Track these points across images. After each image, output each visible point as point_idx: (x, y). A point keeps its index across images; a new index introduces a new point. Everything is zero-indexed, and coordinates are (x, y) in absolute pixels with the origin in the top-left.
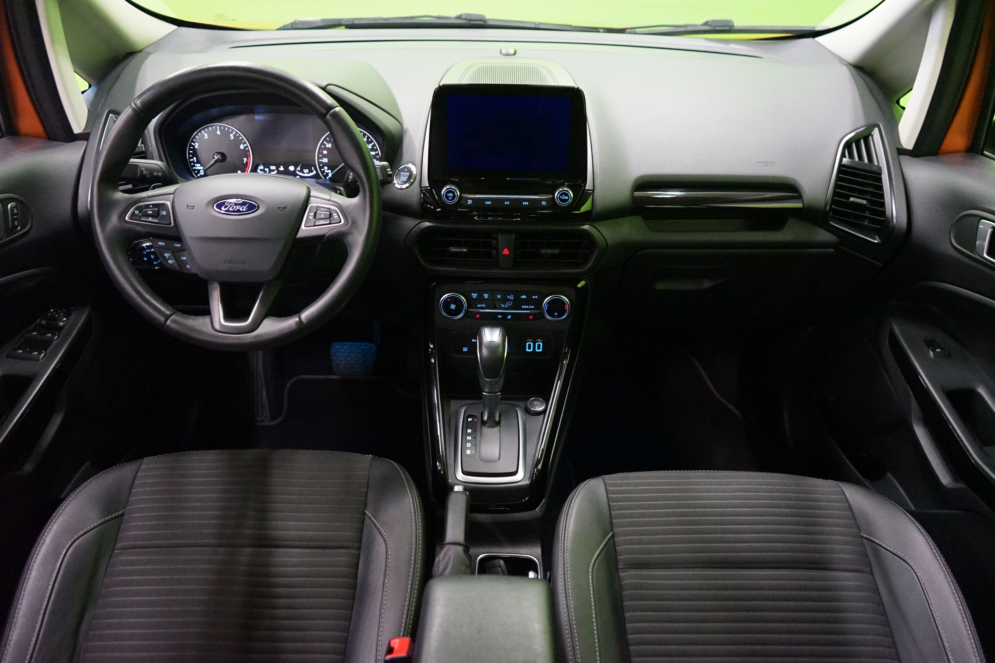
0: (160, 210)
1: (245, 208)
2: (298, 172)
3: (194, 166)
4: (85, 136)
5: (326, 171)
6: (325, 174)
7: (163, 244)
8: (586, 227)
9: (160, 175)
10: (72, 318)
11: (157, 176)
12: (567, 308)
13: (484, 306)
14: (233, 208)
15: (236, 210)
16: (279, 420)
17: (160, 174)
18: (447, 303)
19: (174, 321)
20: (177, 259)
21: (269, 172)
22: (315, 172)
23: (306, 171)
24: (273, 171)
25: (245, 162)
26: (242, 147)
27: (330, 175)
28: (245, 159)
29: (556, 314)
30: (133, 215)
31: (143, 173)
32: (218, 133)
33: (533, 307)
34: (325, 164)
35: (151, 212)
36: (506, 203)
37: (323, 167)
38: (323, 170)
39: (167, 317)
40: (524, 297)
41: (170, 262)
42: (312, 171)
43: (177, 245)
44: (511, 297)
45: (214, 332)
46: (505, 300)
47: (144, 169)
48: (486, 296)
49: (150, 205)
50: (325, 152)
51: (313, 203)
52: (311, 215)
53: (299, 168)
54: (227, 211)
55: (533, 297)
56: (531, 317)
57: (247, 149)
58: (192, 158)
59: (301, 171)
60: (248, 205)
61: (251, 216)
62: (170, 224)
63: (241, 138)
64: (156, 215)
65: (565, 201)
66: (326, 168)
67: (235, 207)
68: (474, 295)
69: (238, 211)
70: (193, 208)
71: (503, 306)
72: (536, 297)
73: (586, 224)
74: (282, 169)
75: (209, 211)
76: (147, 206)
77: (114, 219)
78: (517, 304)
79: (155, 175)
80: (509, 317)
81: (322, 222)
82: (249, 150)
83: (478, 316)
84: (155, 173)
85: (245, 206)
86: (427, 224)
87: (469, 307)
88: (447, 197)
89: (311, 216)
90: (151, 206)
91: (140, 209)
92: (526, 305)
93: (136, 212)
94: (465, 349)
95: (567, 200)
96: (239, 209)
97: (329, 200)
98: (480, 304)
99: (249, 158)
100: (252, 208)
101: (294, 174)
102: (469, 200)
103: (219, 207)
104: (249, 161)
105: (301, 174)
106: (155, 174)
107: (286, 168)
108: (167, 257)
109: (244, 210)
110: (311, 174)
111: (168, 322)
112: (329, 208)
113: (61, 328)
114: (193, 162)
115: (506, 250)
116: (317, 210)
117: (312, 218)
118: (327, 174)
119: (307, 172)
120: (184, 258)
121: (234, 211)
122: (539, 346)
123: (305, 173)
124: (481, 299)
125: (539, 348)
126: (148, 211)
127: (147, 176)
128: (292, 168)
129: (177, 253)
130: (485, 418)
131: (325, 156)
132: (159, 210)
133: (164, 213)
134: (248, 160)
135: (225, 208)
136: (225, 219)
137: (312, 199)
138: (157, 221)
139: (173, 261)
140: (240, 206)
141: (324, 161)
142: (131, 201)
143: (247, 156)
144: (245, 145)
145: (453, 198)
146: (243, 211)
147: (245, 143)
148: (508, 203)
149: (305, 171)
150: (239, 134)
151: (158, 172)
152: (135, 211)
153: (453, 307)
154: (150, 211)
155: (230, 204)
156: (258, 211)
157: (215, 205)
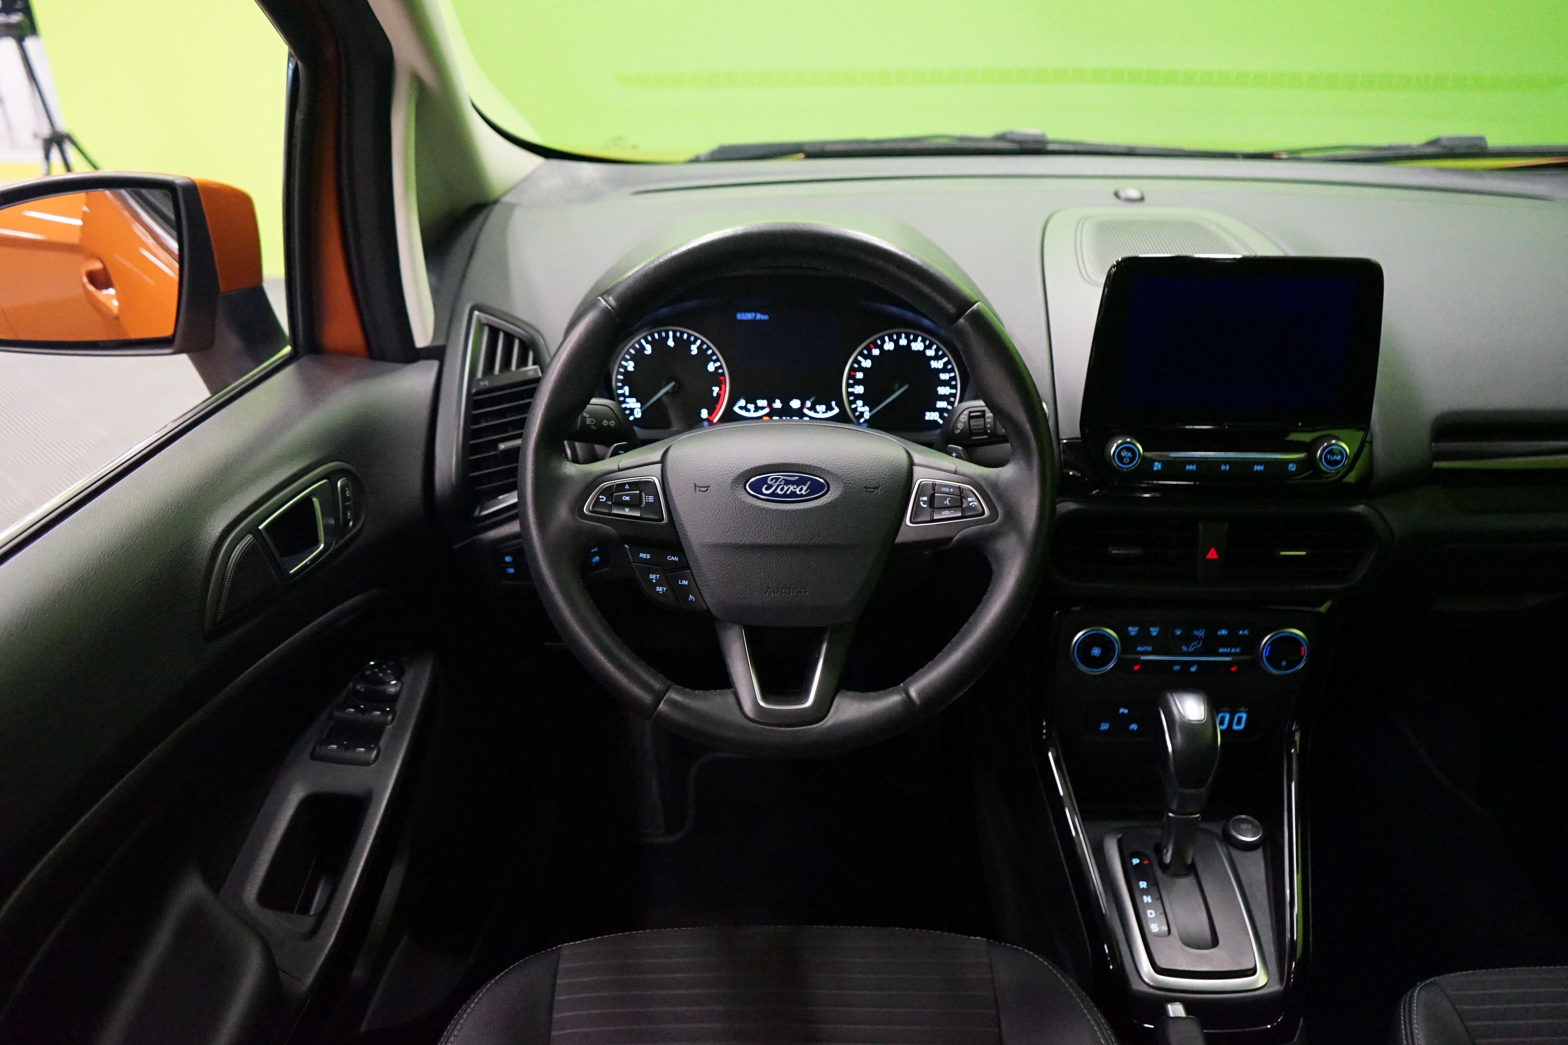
0: (643, 494)
1: (805, 488)
2: (806, 411)
3: (624, 402)
4: (436, 353)
5: (859, 409)
6: (857, 414)
7: (648, 556)
8: (1360, 508)
9: (613, 425)
10: (408, 677)
11: (609, 426)
12: (1305, 650)
13: (1150, 648)
14: (782, 490)
15: (788, 493)
16: (679, 836)
17: (612, 423)
18: (1086, 644)
19: (673, 704)
20: (674, 587)
21: (754, 411)
22: (836, 410)
23: (821, 408)
24: (763, 408)
25: (715, 394)
26: (711, 367)
27: (867, 415)
28: (716, 390)
29: (1284, 663)
30: (597, 503)
31: (586, 422)
32: (671, 343)
33: (1238, 650)
34: (858, 397)
35: (628, 498)
36: (1223, 467)
37: (854, 402)
38: (853, 406)
39: (659, 697)
40: (1224, 632)
41: (659, 589)
42: (832, 409)
43: (673, 558)
44: (1200, 633)
45: (746, 722)
46: (1188, 638)
47: (588, 416)
48: (1154, 631)
49: (624, 484)
50: (860, 375)
51: (921, 477)
52: (922, 501)
53: (808, 404)
54: (773, 494)
55: (1241, 632)
56: (1234, 669)
57: (720, 371)
58: (621, 388)
59: (813, 408)
60: (809, 483)
61: (816, 505)
62: (662, 519)
63: (710, 352)
64: (634, 504)
65: (1336, 463)
66: (860, 403)
67: (786, 488)
68: (1133, 631)
69: (793, 494)
70: (706, 489)
71: (1184, 648)
72: (1246, 632)
73: (1360, 504)
74: (778, 404)
75: (737, 494)
76: (621, 487)
77: (563, 512)
78: (1211, 646)
79: (605, 425)
80: (1193, 669)
81: (946, 514)
82: (723, 374)
83: (1136, 668)
84: (605, 421)
85: (805, 485)
86: (1071, 506)
87: (1124, 650)
88: (1121, 458)
89: (924, 502)
90: (627, 487)
91: (607, 492)
92: (1227, 647)
93: (603, 499)
94: (1104, 727)
95: (1340, 462)
96: (794, 490)
97: (956, 473)
98: (1143, 646)
99: (723, 386)
100: (817, 489)
101: (800, 413)
102: (1156, 463)
103: (757, 487)
104: (722, 393)
105: (812, 414)
106: (605, 423)
107: (786, 403)
108: (654, 581)
109: (803, 492)
110: (830, 414)
111: (662, 706)
112: (959, 487)
113: (394, 698)
114: (623, 395)
115: (1213, 551)
116: (934, 491)
117: (925, 506)
118: (862, 414)
119: (824, 410)
120: (685, 583)
121: (785, 495)
122: (1240, 719)
123: (818, 413)
124: (1144, 637)
125: (1239, 723)
126: (622, 495)
127: (592, 427)
128: (795, 404)
129: (672, 573)
130: (1168, 858)
131: (858, 382)
132: (640, 493)
133: (651, 499)
134: (720, 390)
135: (767, 489)
136: (770, 509)
137: (916, 469)
138: (638, 515)
139: (665, 588)
140: (795, 487)
141: (856, 392)
142: (590, 479)
143: (720, 384)
144: (718, 364)
145: (1132, 460)
146: (802, 495)
147: (717, 360)
148: (1228, 467)
149: (818, 408)
150: (708, 345)
151: (609, 420)
152: (601, 497)
153: (1096, 651)
154: (627, 495)
155: (775, 482)
156: (827, 495)
157: (748, 484)
